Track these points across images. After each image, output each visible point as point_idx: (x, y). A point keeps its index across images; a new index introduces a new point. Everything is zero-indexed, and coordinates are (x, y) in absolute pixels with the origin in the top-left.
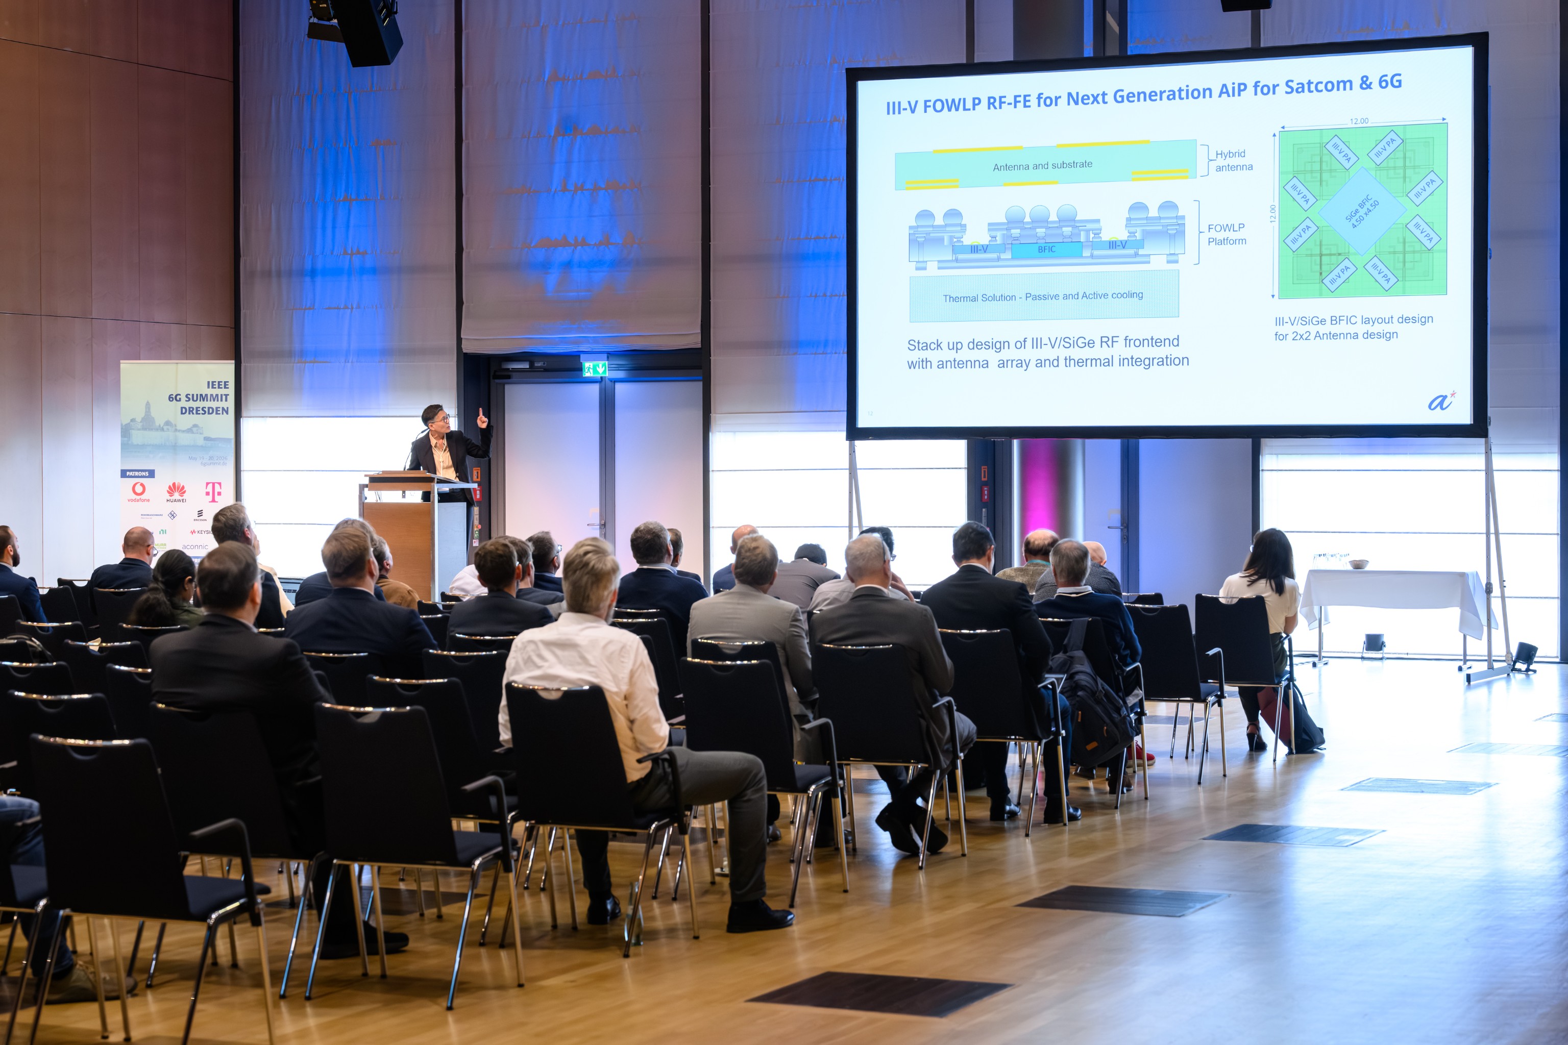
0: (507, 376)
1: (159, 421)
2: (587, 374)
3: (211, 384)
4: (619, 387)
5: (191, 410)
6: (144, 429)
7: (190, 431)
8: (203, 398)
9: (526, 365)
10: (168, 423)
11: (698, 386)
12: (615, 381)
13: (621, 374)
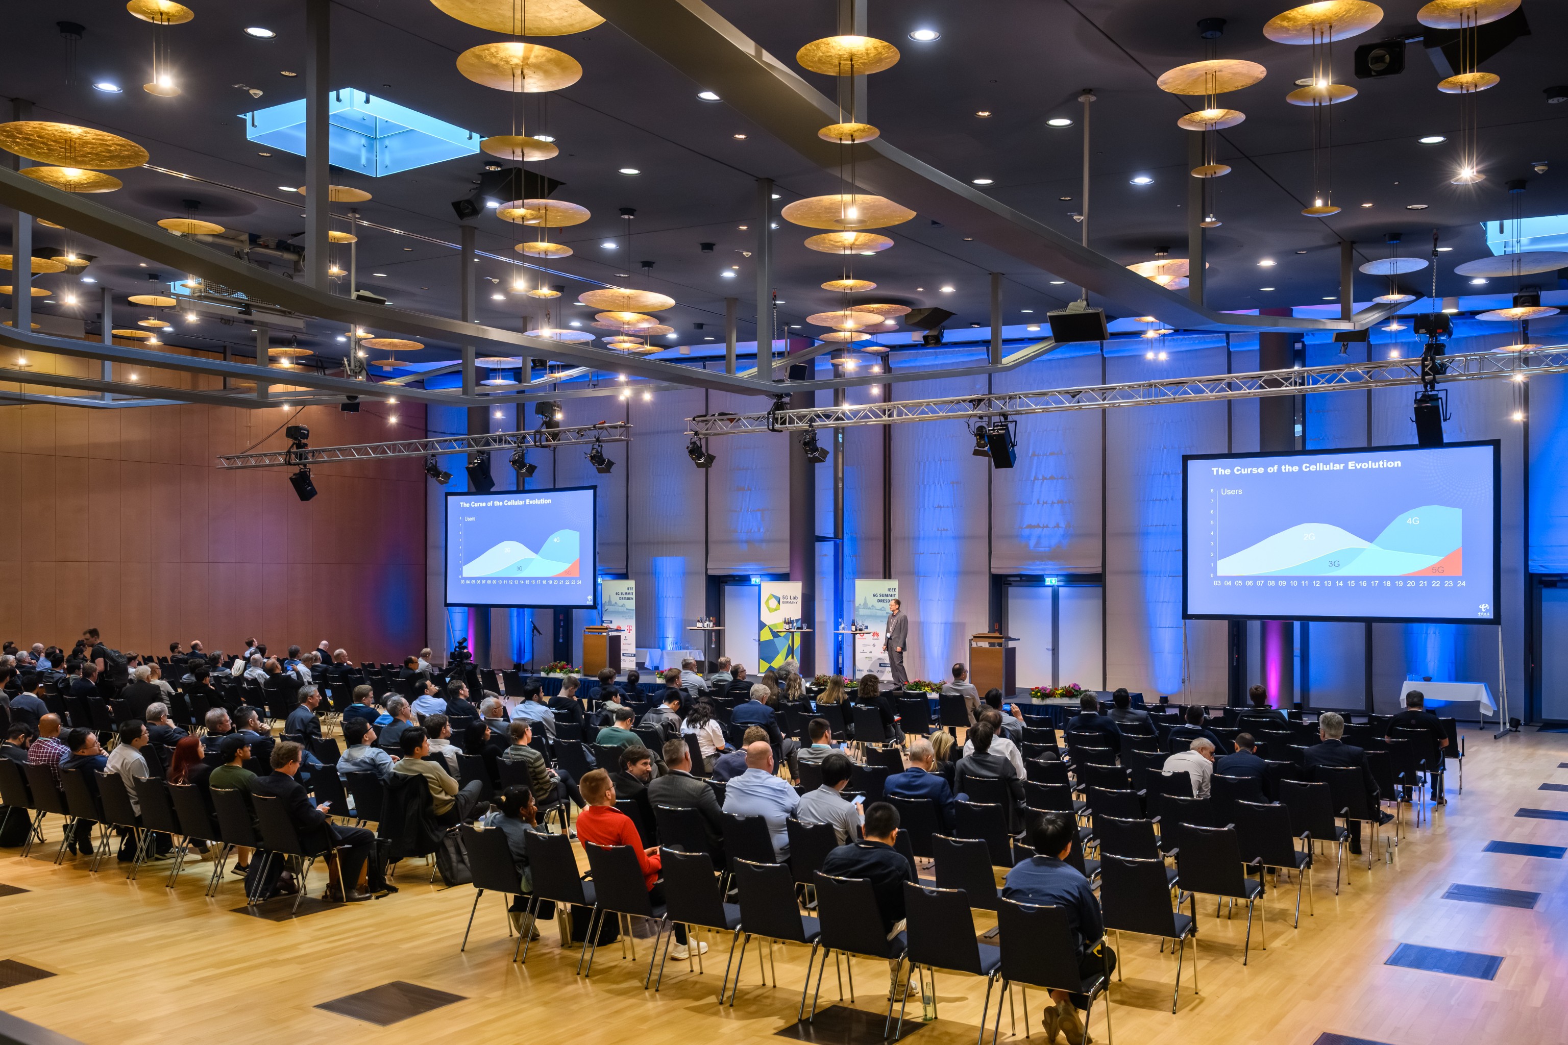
0: (1010, 584)
1: (870, 605)
2: (1047, 583)
3: (889, 590)
4: (1061, 589)
5: (881, 601)
6: (864, 608)
7: (881, 609)
8: (886, 595)
9: (1019, 579)
10: (873, 606)
11: (1100, 590)
12: (1059, 586)
13: (1061, 583)
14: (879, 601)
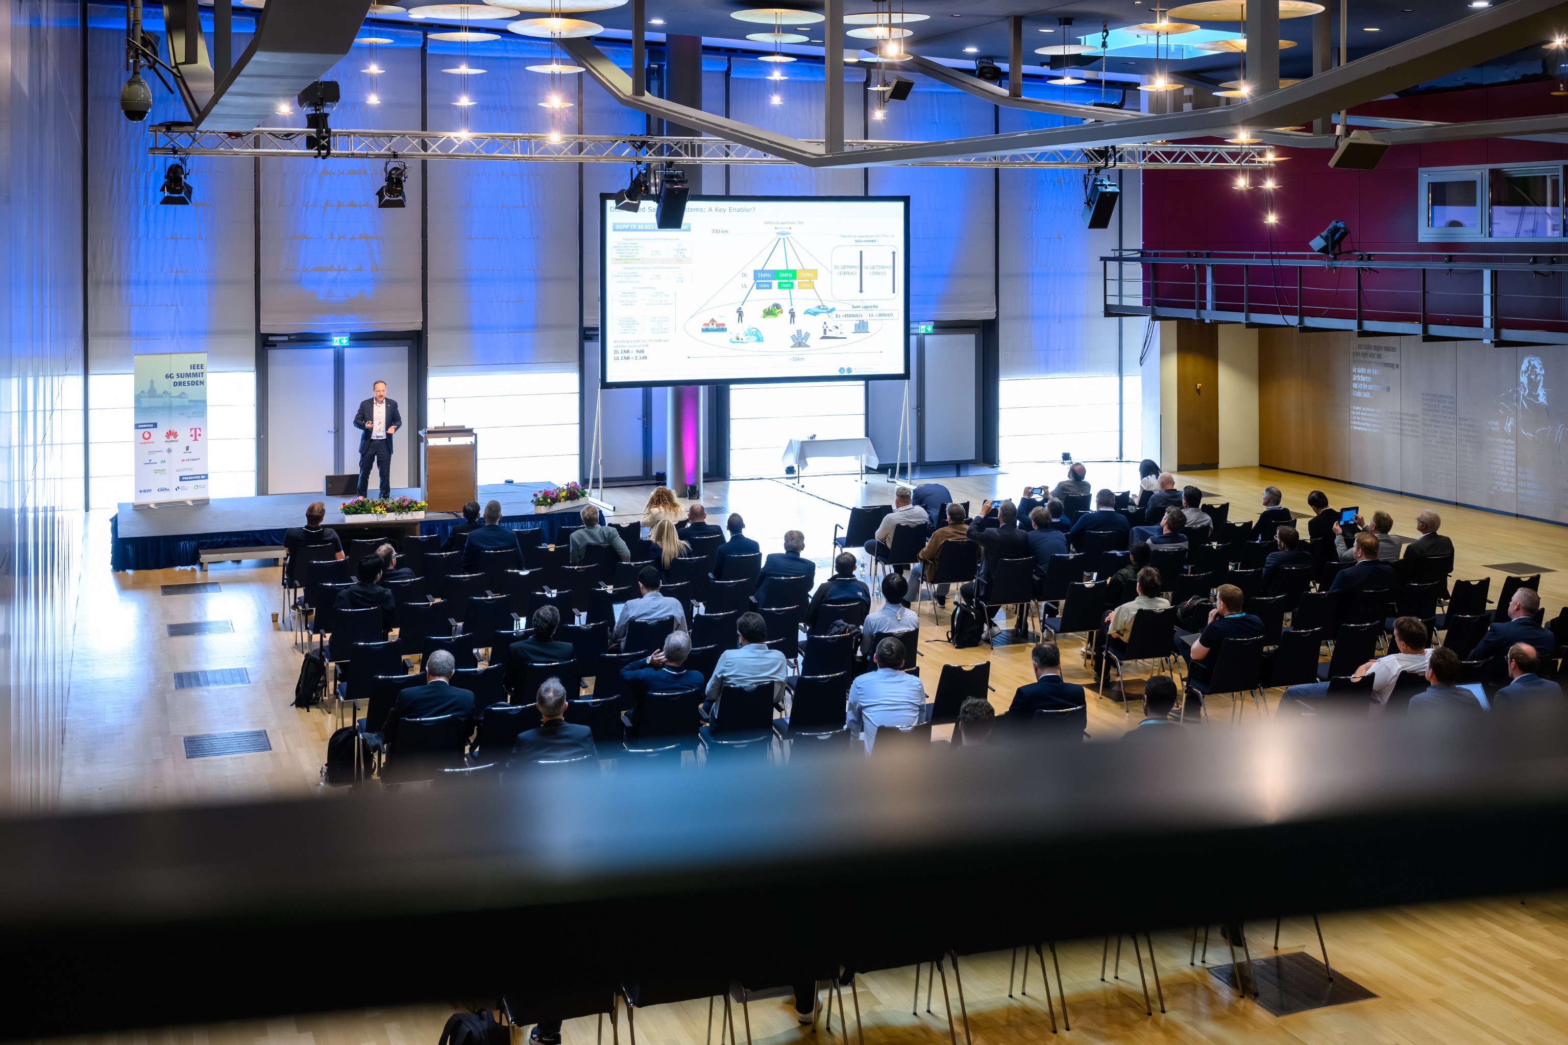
3: (193, 367)
5: (180, 384)
6: (150, 397)
7: (179, 396)
8: (188, 375)
10: (165, 392)
14: (175, 384)
